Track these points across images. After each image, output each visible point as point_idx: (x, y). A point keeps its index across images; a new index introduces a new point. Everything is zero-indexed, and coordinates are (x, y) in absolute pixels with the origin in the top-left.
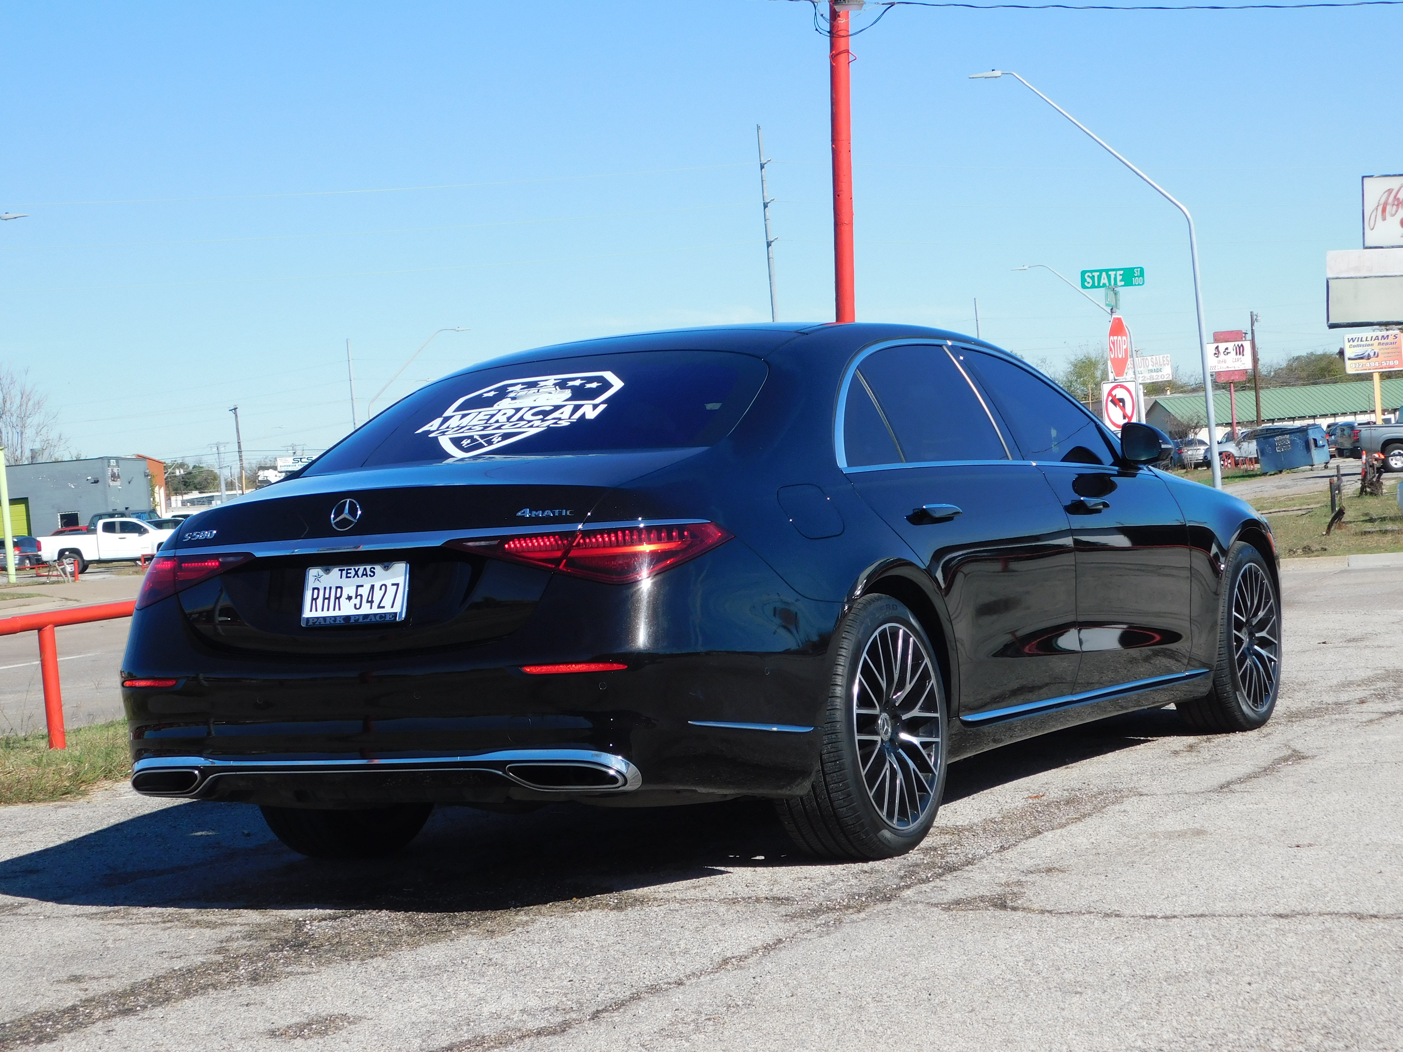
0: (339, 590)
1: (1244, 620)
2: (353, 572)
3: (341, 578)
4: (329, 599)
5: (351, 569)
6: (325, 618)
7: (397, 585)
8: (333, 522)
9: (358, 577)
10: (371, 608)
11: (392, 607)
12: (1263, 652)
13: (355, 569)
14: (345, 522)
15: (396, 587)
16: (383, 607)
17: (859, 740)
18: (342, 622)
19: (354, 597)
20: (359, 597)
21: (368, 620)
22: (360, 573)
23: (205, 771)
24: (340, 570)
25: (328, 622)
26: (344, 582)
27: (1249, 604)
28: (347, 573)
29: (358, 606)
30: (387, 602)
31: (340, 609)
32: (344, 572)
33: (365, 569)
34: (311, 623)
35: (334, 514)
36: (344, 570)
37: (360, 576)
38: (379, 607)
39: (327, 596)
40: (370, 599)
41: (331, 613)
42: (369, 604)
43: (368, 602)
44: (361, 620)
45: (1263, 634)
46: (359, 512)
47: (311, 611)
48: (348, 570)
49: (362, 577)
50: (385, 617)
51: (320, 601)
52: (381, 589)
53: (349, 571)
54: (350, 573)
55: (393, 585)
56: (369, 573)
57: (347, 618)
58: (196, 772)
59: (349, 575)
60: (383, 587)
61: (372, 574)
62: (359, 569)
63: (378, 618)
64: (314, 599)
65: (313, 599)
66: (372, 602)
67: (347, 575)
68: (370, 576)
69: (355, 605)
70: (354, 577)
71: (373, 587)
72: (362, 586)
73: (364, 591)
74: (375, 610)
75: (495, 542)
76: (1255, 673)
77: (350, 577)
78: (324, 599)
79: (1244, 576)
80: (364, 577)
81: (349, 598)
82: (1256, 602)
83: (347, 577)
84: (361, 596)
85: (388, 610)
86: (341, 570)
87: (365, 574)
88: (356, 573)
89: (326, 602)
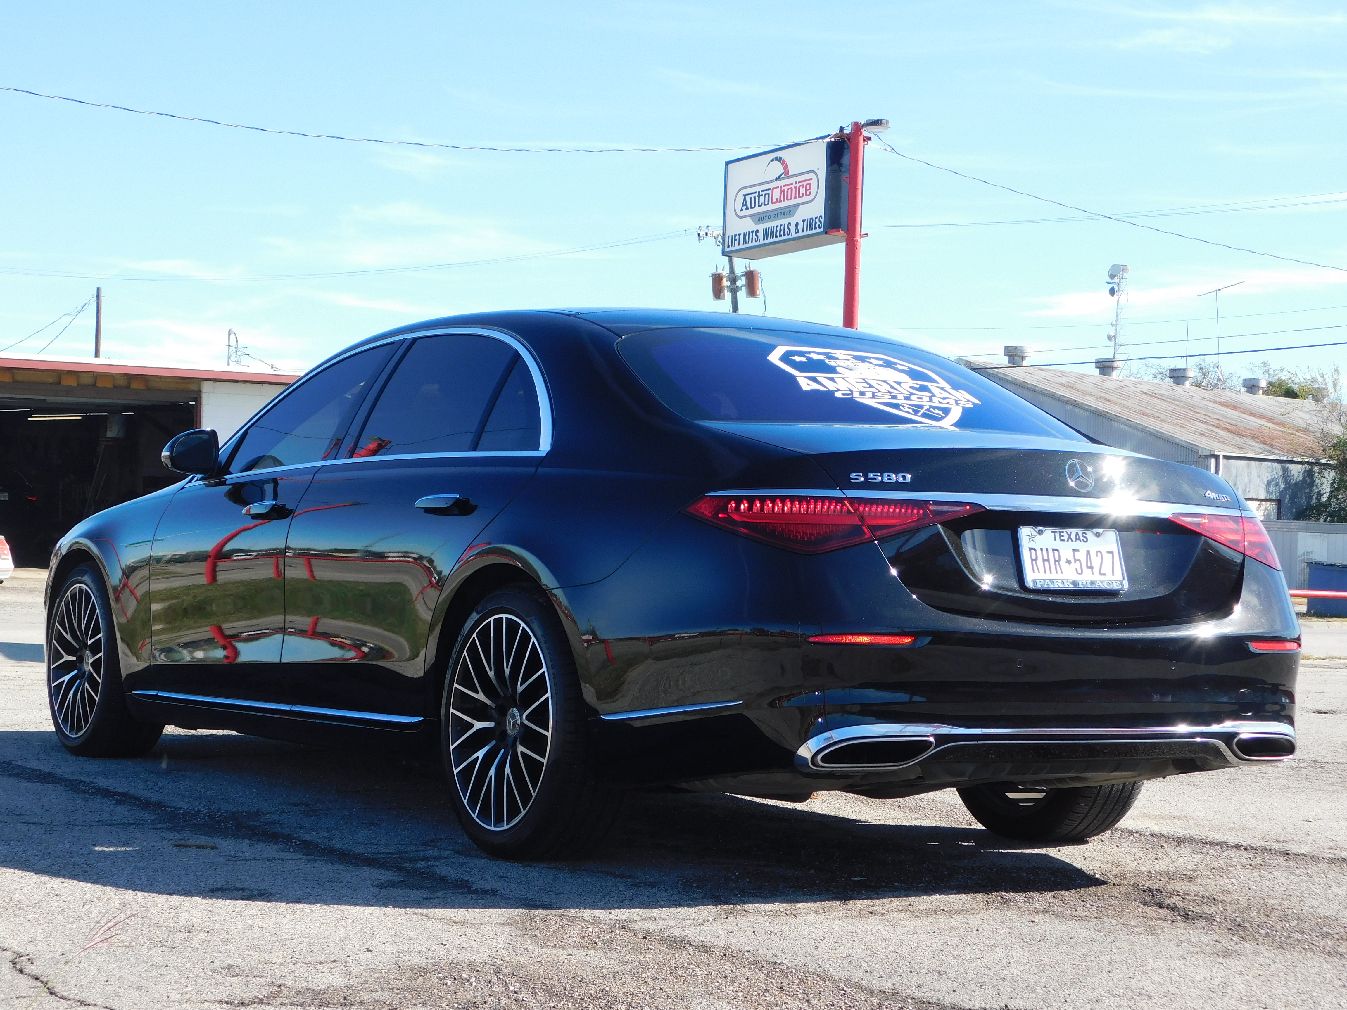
0: (1056, 553)
2: (1066, 537)
3: (1055, 540)
4: (1048, 560)
5: (1063, 532)
6: (1051, 580)
7: (1112, 552)
9: (1072, 541)
10: (1093, 574)
11: (1113, 575)
13: (1067, 533)
15: (1111, 554)
16: (1105, 574)
18: (1070, 585)
19: (1073, 561)
20: (1078, 562)
21: (1096, 585)
22: (1073, 536)
23: (941, 739)
24: (1052, 532)
25: (1056, 585)
26: (1058, 544)
28: (1061, 536)
30: (1108, 569)
31: (1062, 572)
32: (1057, 535)
33: (1077, 533)
34: (1037, 584)
36: (1056, 532)
37: (1074, 540)
38: (1100, 573)
39: (1046, 558)
40: (1089, 565)
41: (1055, 576)
42: (1090, 570)
43: (1088, 567)
44: (1089, 585)
47: (1033, 571)
48: (1060, 532)
49: (1076, 541)
51: (1040, 561)
52: (1097, 556)
53: (1062, 534)
54: (1063, 536)
55: (1108, 552)
56: (1082, 538)
57: (1074, 582)
58: (931, 740)
59: (1062, 538)
60: (1099, 554)
61: (1085, 540)
62: (1071, 533)
64: (1034, 560)
65: (1032, 560)
66: (1092, 568)
67: (1060, 538)
68: (1085, 542)
69: (1077, 570)
70: (1068, 541)
71: (1088, 552)
72: (1078, 551)
73: (1081, 555)
74: (1097, 576)
77: (1064, 540)
78: (1044, 561)
80: (1078, 541)
81: (1069, 562)
83: (1061, 540)
84: (1079, 560)
85: (1110, 578)
86: (1054, 533)
87: (1077, 539)
88: (1069, 537)
89: (1046, 563)
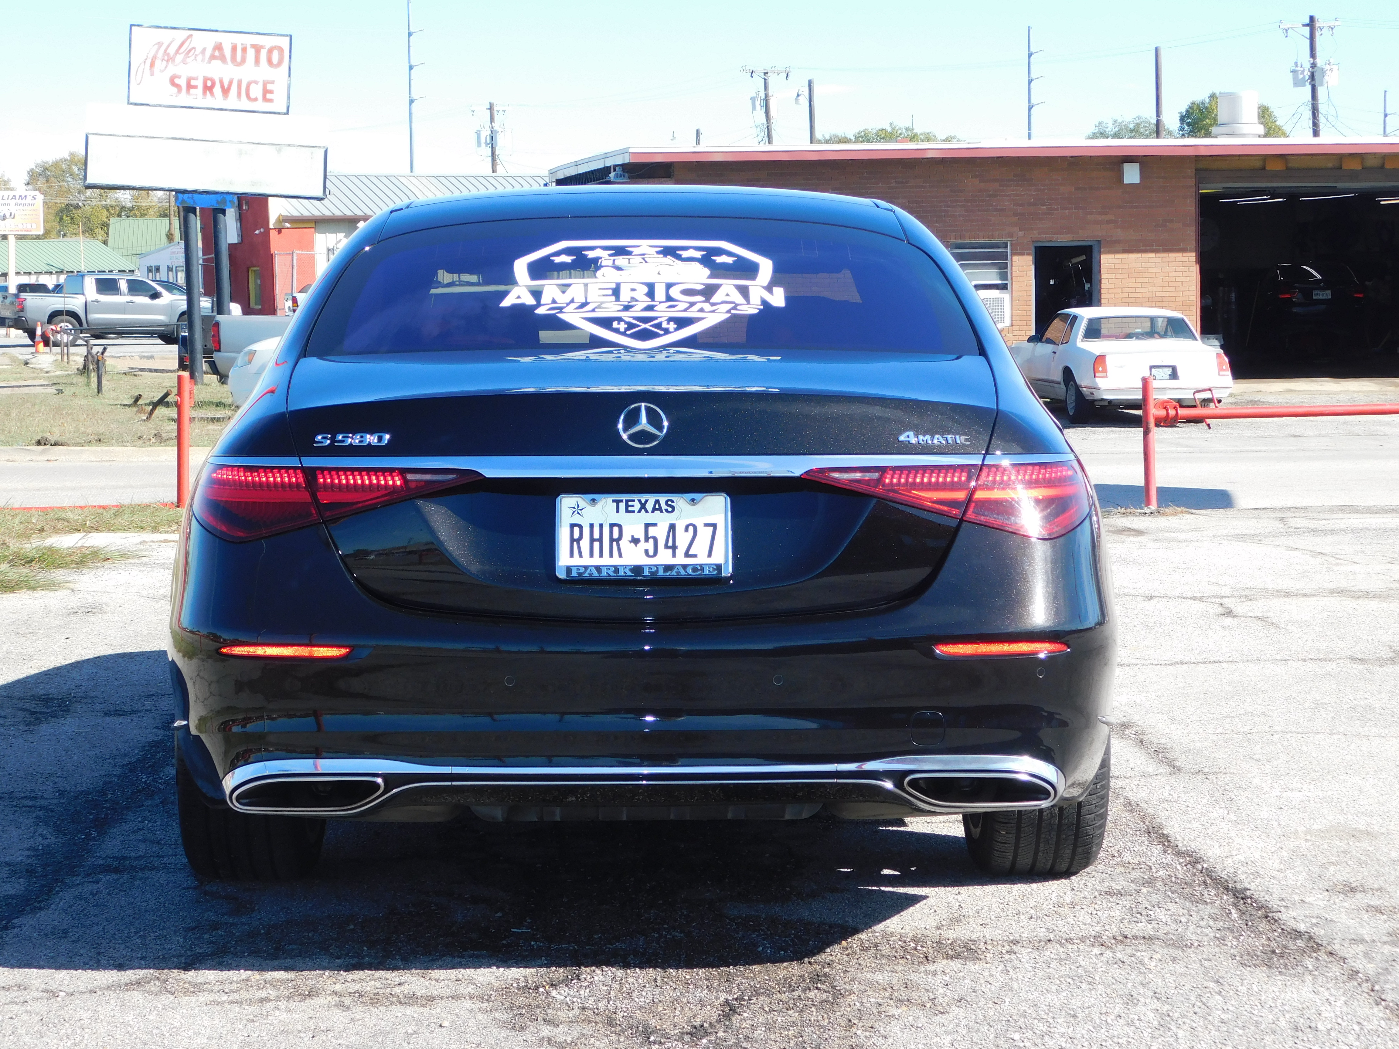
0: (616, 529)
2: (637, 506)
3: (618, 511)
4: (600, 540)
5: (634, 501)
6: (598, 568)
7: (714, 526)
8: (623, 434)
9: (647, 511)
10: (674, 556)
11: (710, 555)
13: (640, 501)
14: (642, 437)
15: (711, 528)
16: (695, 556)
18: (629, 573)
19: (642, 539)
20: (651, 541)
21: (674, 573)
22: (649, 506)
23: (392, 780)
24: (614, 501)
25: (604, 573)
26: (622, 517)
28: (627, 506)
29: (651, 553)
30: (700, 548)
31: (620, 556)
32: (622, 506)
33: (657, 502)
34: (574, 573)
35: (624, 423)
36: (622, 501)
37: (650, 510)
38: (687, 555)
39: (596, 536)
40: (670, 544)
41: (606, 561)
42: (670, 551)
43: (667, 547)
44: (661, 572)
46: (666, 423)
47: (572, 555)
48: (627, 501)
49: (653, 512)
50: (702, 569)
51: (585, 543)
52: (686, 529)
53: (630, 503)
54: (633, 506)
55: (706, 525)
56: (664, 507)
57: (637, 569)
58: (379, 780)
59: (630, 509)
60: (691, 528)
61: (670, 509)
62: (647, 501)
63: (689, 570)
64: (575, 540)
65: (572, 540)
66: (674, 548)
67: (627, 508)
68: (666, 510)
69: (646, 552)
70: (639, 511)
71: (672, 527)
72: (655, 525)
73: (660, 532)
74: (680, 559)
75: (876, 475)
77: (633, 512)
78: (592, 540)
80: (657, 512)
81: (635, 541)
83: (627, 511)
84: (655, 538)
85: (702, 559)
86: (618, 502)
87: (657, 508)
88: (643, 506)
89: (596, 544)
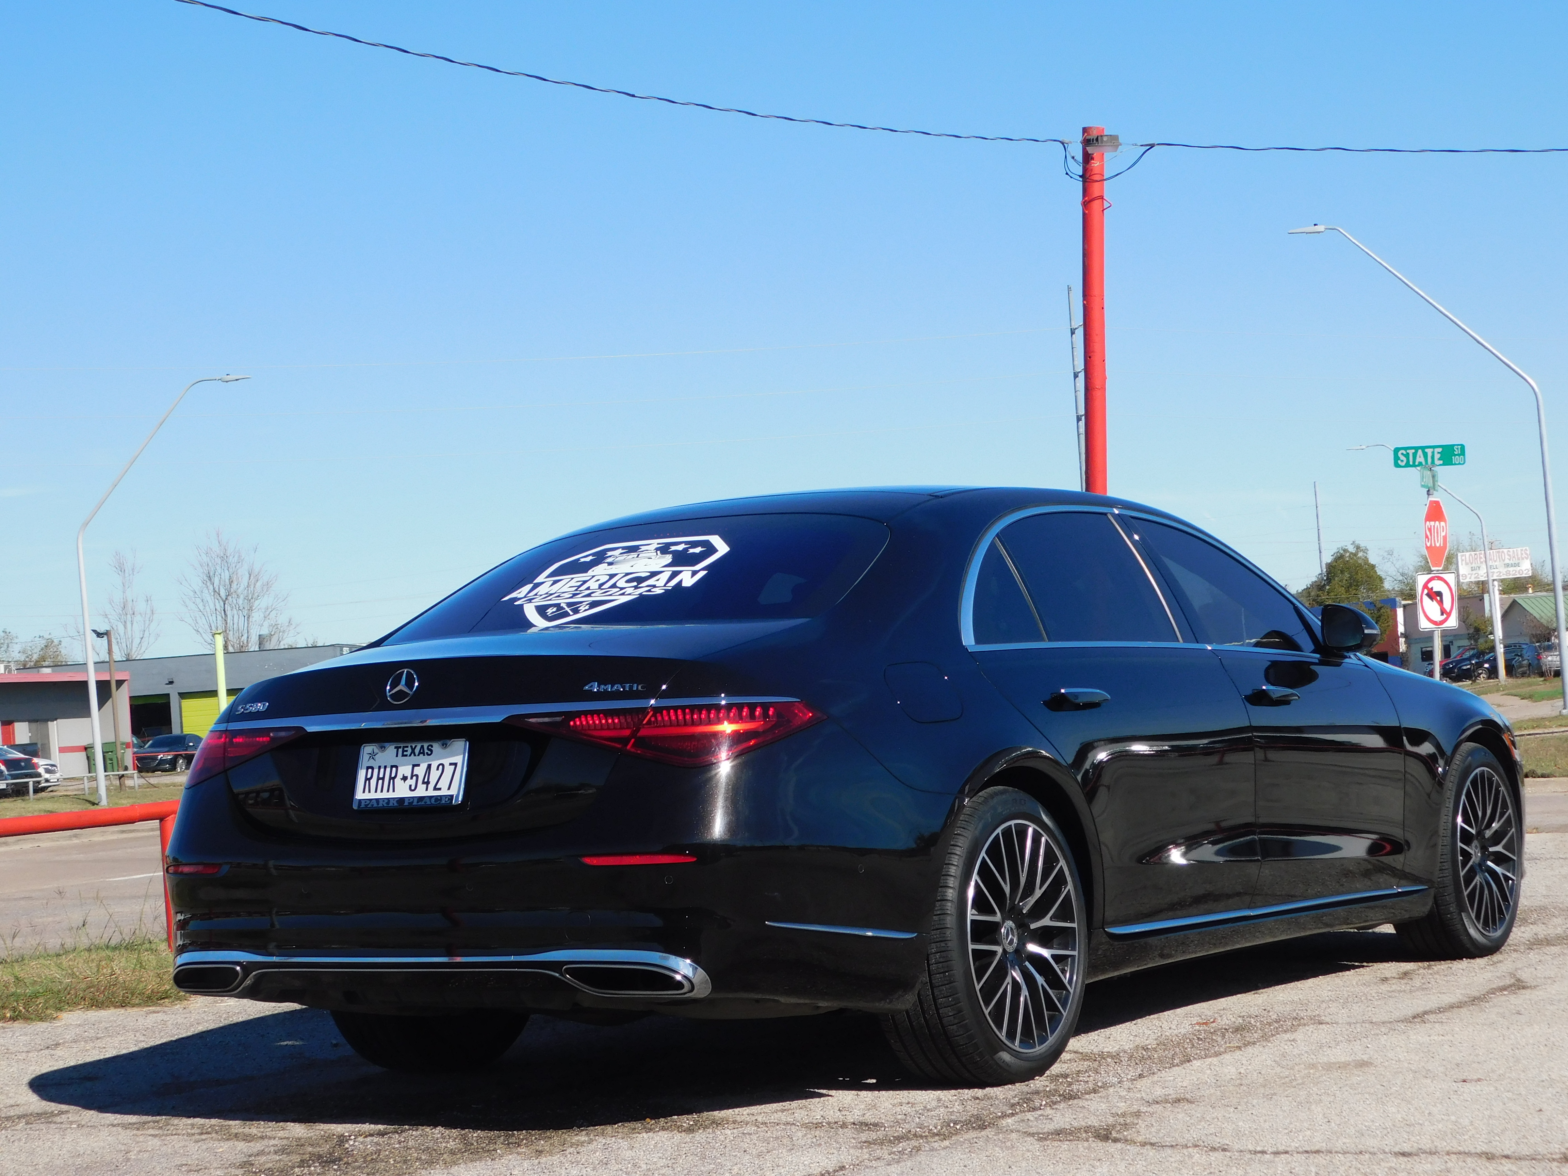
0: (394, 769)
1: (1473, 832)
2: (409, 751)
3: (397, 756)
4: (383, 779)
5: (407, 747)
6: (377, 800)
7: (455, 764)
8: (388, 694)
9: (415, 755)
10: (427, 790)
11: (449, 789)
12: (1498, 869)
13: (411, 747)
14: (400, 695)
15: (453, 767)
16: (440, 789)
17: (973, 950)
18: (396, 804)
19: (409, 777)
20: (414, 778)
21: (423, 803)
22: (417, 751)
23: (248, 968)
24: (395, 748)
25: (380, 805)
26: (399, 760)
27: (1480, 814)
28: (403, 751)
29: (413, 788)
30: (444, 783)
31: (394, 791)
32: (400, 750)
33: (422, 747)
34: (363, 806)
35: (390, 686)
36: (400, 747)
37: (417, 754)
38: (435, 789)
39: (381, 776)
40: (426, 780)
41: (385, 795)
42: (425, 785)
43: (424, 783)
44: (415, 803)
45: (1499, 848)
46: (416, 684)
47: (364, 792)
48: (404, 747)
49: (419, 755)
50: (441, 800)
51: (373, 782)
52: (438, 769)
53: (405, 749)
54: (407, 751)
55: (451, 764)
56: (426, 751)
57: (401, 800)
58: (238, 968)
59: (405, 753)
60: (441, 767)
61: (429, 753)
62: (416, 746)
63: (433, 800)
64: (368, 779)
65: (366, 779)
66: (428, 783)
67: (403, 753)
68: (428, 755)
69: (410, 786)
70: (410, 755)
71: (429, 766)
72: (418, 765)
73: (420, 771)
74: (431, 793)
75: (558, 719)
76: (1486, 892)
77: (406, 755)
78: (379, 779)
79: (1474, 782)
80: (421, 755)
81: (405, 778)
82: (1489, 812)
83: (403, 755)
84: (417, 776)
85: (444, 792)
86: (397, 748)
87: (422, 752)
88: (413, 752)
89: (380, 781)
